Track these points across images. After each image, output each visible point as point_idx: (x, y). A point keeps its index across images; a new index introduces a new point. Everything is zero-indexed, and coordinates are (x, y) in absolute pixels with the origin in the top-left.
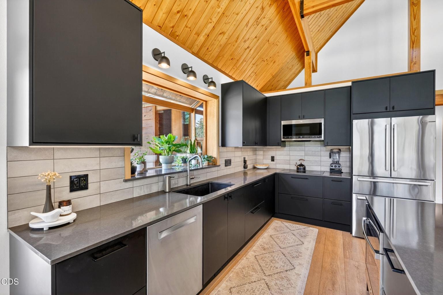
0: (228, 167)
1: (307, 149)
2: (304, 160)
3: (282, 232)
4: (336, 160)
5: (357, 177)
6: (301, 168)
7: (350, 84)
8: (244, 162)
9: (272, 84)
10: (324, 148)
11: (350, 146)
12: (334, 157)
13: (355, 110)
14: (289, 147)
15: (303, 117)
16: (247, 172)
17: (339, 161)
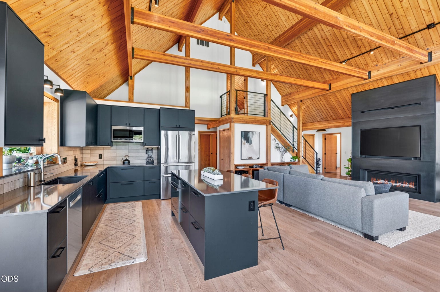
0: (65, 165)
1: (130, 148)
2: (128, 156)
3: (118, 209)
4: (150, 155)
5: (163, 164)
6: (126, 161)
7: (158, 107)
8: (75, 160)
9: (97, 92)
10: (142, 147)
11: (159, 146)
12: (149, 153)
13: (162, 124)
14: (116, 147)
15: (129, 125)
16: (77, 169)
17: (152, 156)
